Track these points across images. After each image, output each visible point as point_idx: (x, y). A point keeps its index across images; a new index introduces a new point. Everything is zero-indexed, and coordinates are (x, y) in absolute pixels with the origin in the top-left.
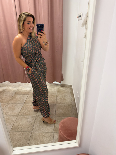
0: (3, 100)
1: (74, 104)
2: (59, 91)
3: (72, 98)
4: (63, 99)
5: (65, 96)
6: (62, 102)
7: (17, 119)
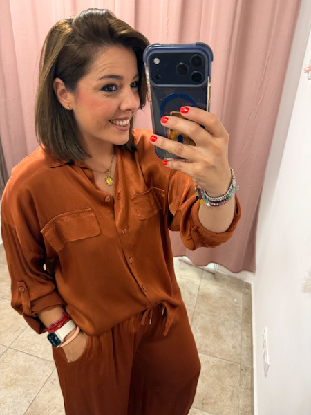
1: (247, 364)
2: (203, 296)
3: (244, 333)
4: (214, 333)
5: (223, 324)
6: (207, 346)
7: (53, 377)
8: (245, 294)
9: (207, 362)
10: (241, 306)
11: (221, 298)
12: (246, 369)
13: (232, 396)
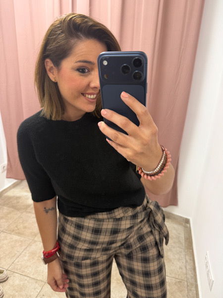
0: (25, 227)
1: (192, 281)
3: (187, 257)
7: (41, 293)
8: (186, 227)
12: (192, 284)
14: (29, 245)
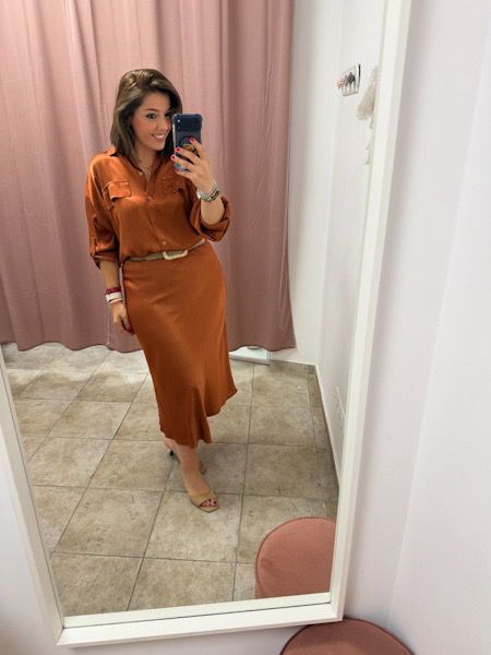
0: (26, 421)
1: (325, 446)
2: (259, 390)
3: (315, 418)
4: (279, 423)
5: (288, 412)
6: (273, 436)
7: (84, 502)
8: (310, 379)
9: (277, 452)
10: (307, 392)
11: (281, 388)
12: (324, 450)
13: (312, 478)
14: (42, 444)
